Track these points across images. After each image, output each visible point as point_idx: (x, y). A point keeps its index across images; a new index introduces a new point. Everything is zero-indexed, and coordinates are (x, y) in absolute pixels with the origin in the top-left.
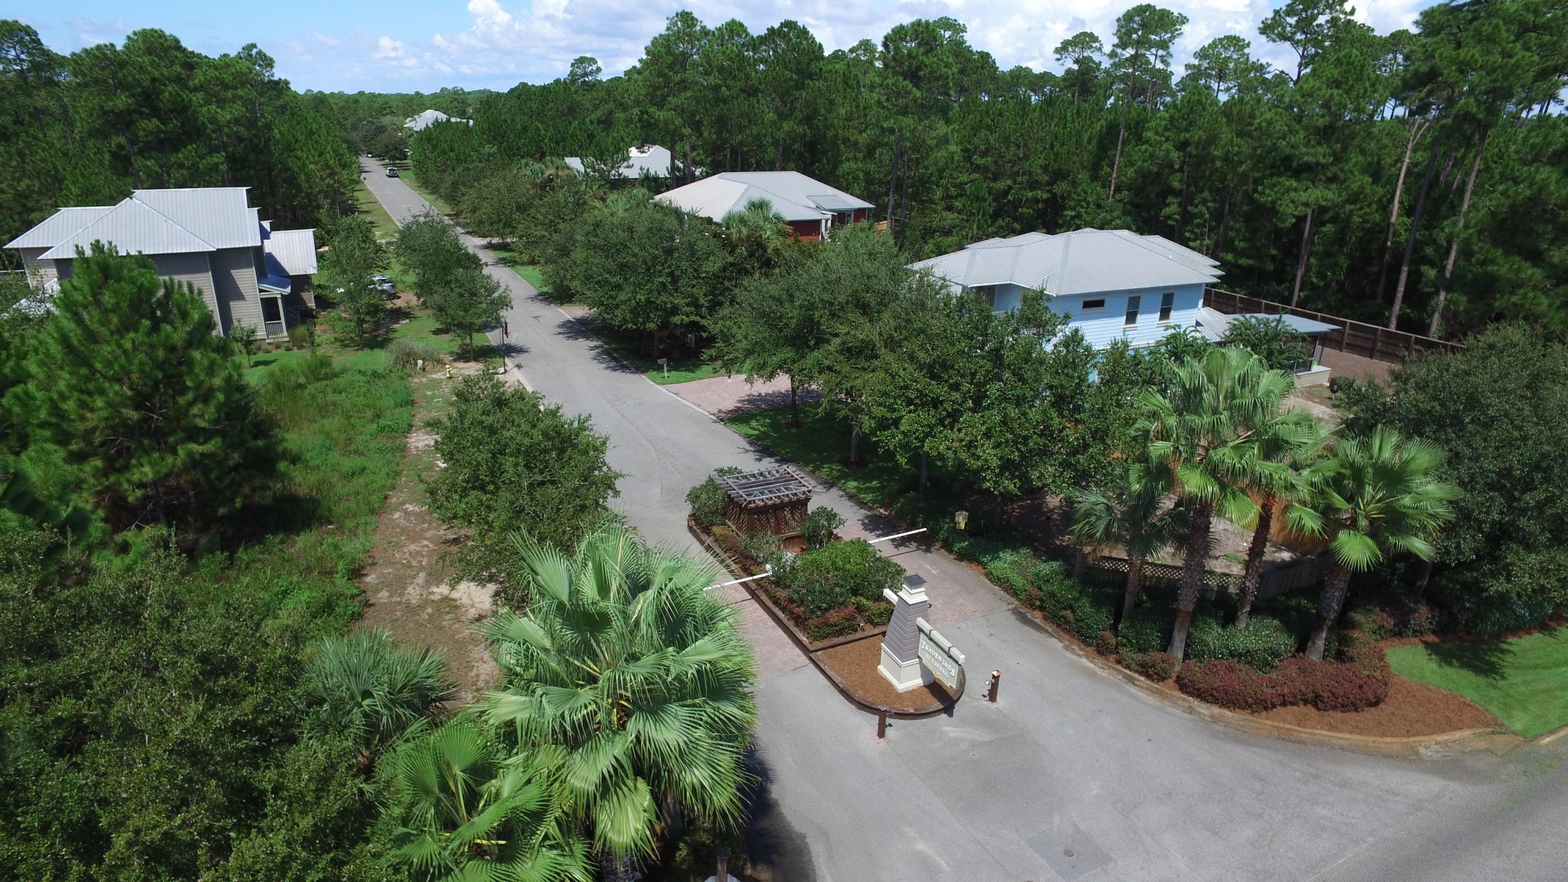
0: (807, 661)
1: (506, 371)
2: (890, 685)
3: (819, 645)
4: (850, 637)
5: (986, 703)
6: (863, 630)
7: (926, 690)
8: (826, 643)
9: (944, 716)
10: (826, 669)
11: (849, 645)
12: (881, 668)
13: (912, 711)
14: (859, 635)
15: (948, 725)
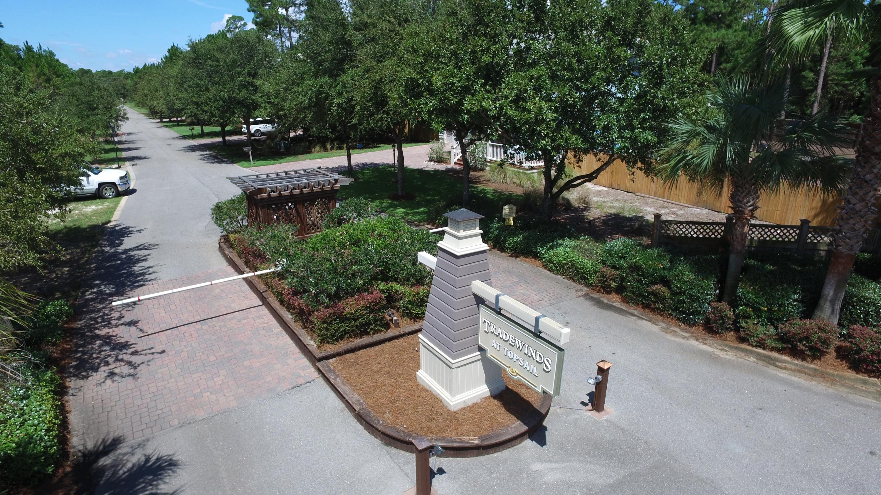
0: (316, 374)
2: (436, 399)
3: (331, 349)
4: (378, 337)
5: (588, 413)
6: (397, 325)
7: (496, 403)
8: (343, 345)
9: (528, 444)
10: (339, 383)
11: (377, 348)
12: (422, 375)
13: (476, 441)
14: (390, 333)
15: (540, 460)
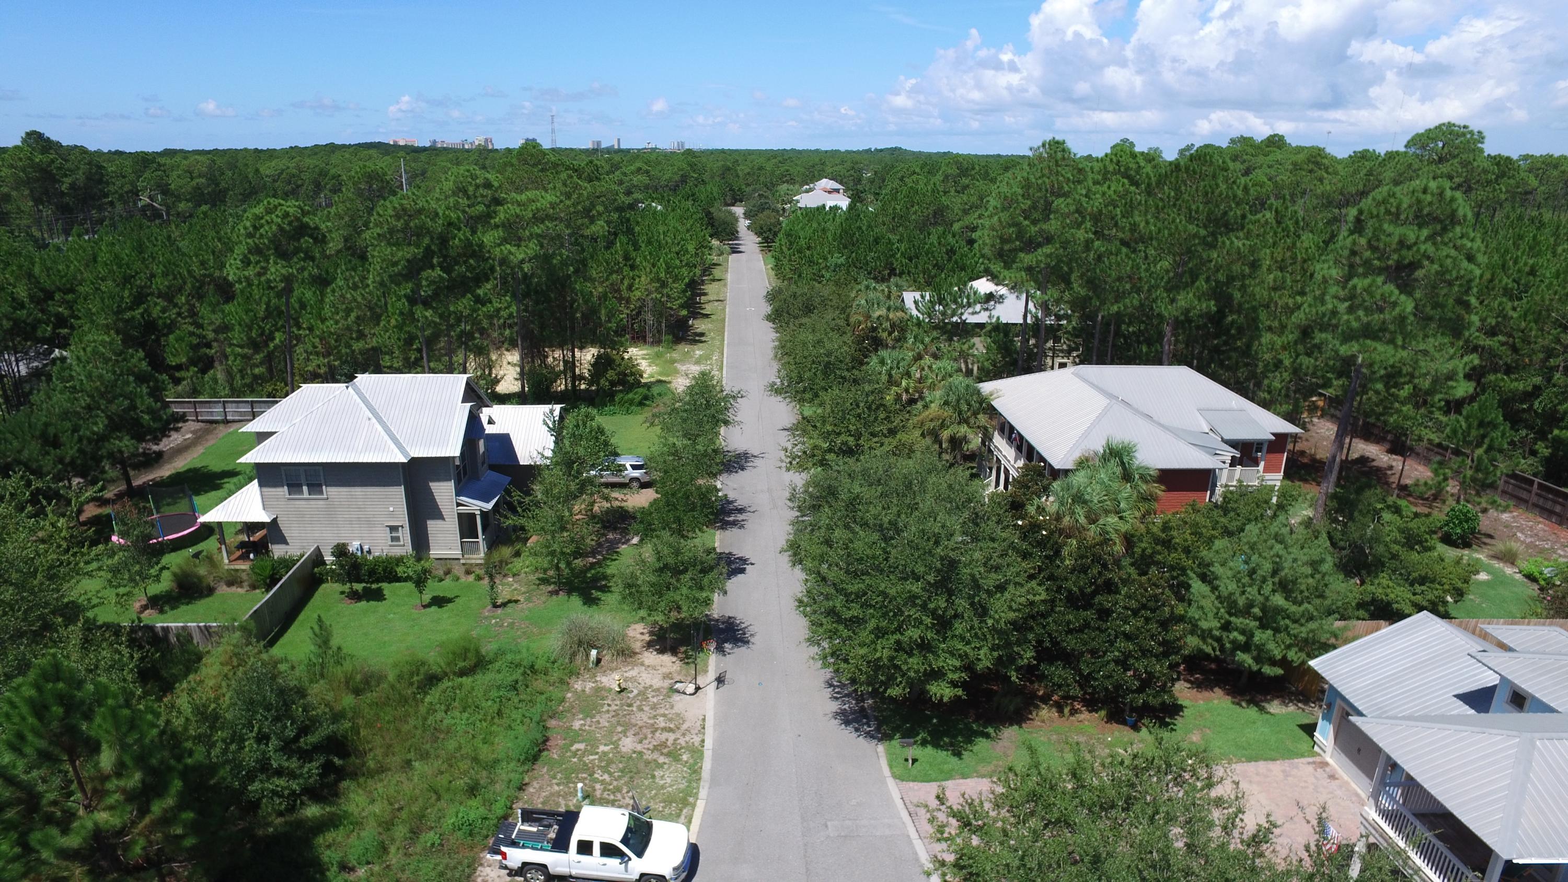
1: (698, 689)
